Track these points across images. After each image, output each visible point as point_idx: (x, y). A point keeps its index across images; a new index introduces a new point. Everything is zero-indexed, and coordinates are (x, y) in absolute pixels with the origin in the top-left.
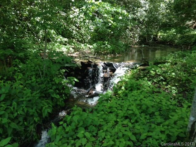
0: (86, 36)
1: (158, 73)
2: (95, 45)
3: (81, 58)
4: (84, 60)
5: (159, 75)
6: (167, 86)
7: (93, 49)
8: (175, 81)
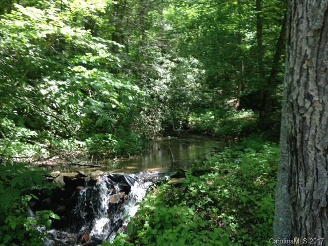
0: (73, 124)
1: (201, 191)
2: (89, 140)
3: (63, 168)
4: (71, 172)
5: (205, 194)
6: (221, 215)
7: (86, 149)
8: (230, 204)
